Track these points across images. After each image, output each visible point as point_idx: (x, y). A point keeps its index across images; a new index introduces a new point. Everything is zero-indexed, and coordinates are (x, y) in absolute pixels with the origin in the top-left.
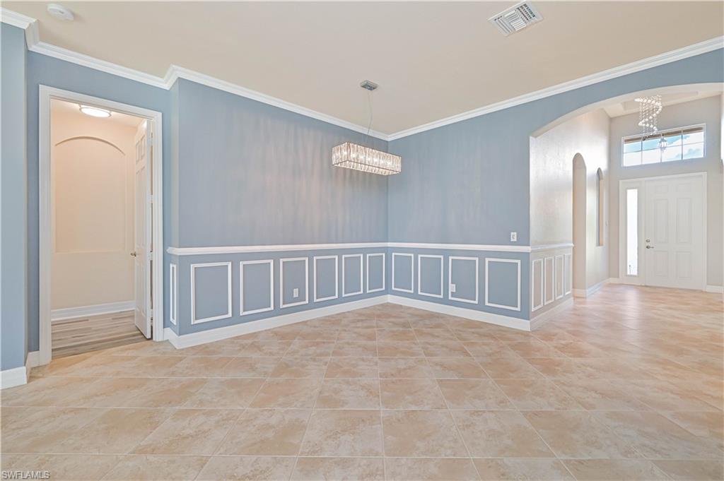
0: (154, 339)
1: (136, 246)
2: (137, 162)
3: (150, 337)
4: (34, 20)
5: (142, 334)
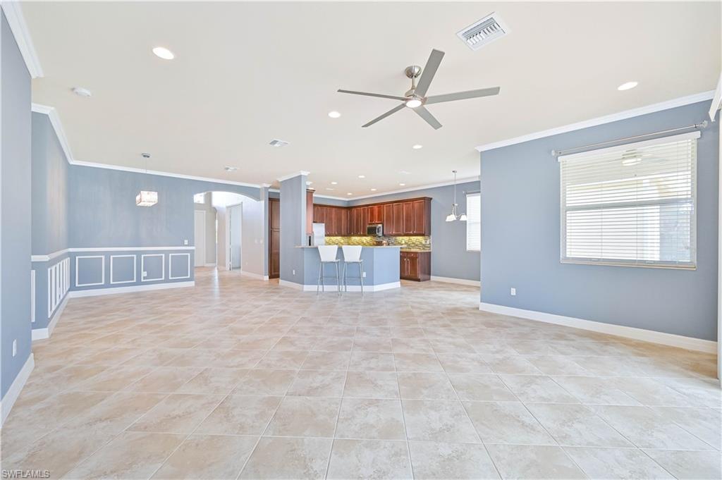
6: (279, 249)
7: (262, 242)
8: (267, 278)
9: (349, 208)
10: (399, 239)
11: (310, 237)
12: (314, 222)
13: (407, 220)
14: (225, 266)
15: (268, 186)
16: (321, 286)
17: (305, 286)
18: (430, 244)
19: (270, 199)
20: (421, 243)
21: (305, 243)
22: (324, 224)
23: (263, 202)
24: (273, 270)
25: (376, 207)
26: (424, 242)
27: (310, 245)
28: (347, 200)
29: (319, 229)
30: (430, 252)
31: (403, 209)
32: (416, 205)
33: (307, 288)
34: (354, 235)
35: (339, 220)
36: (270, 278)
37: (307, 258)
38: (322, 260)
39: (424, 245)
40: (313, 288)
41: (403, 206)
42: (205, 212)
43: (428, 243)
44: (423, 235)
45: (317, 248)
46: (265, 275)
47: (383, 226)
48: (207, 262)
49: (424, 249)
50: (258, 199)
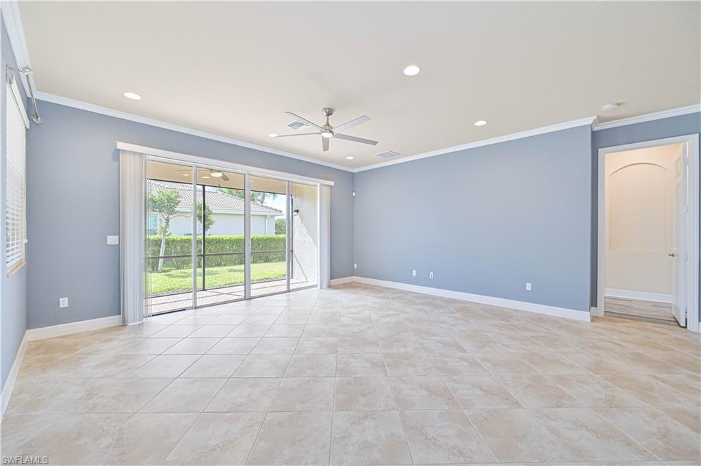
0: (688, 328)
1: (674, 248)
2: (676, 178)
3: (684, 325)
4: (595, 117)
5: (677, 322)
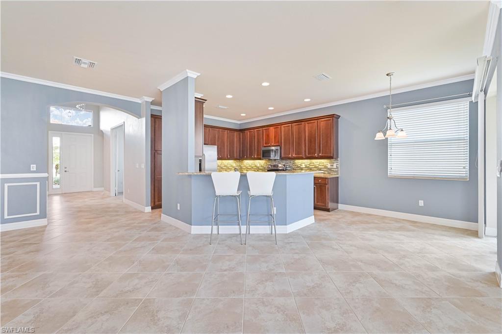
6: (161, 175)
7: (143, 166)
8: (148, 209)
9: (242, 131)
10: (298, 162)
11: (200, 161)
12: (204, 144)
13: (310, 141)
14: (109, 191)
15: (150, 100)
16: (215, 227)
17: (192, 226)
18: (337, 168)
19: (152, 116)
20: (326, 167)
21: (193, 168)
22: (216, 146)
23: (144, 120)
24: (156, 200)
25: (272, 128)
26: (329, 166)
27: (200, 170)
28: (239, 122)
29: (211, 152)
30: (338, 177)
31: (305, 130)
32: (322, 123)
33: (196, 230)
34: (247, 159)
35: (232, 143)
36: (152, 208)
37: (196, 187)
38: (218, 193)
39: (330, 169)
40: (206, 230)
41: (305, 126)
42: (93, 135)
43: (335, 166)
44: (330, 158)
45: (209, 176)
46: (147, 206)
47: (281, 148)
48: (94, 187)
49: (329, 173)
50: (139, 116)
